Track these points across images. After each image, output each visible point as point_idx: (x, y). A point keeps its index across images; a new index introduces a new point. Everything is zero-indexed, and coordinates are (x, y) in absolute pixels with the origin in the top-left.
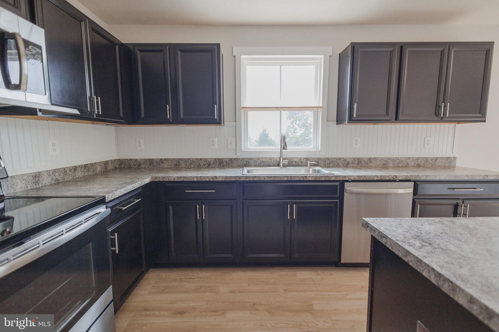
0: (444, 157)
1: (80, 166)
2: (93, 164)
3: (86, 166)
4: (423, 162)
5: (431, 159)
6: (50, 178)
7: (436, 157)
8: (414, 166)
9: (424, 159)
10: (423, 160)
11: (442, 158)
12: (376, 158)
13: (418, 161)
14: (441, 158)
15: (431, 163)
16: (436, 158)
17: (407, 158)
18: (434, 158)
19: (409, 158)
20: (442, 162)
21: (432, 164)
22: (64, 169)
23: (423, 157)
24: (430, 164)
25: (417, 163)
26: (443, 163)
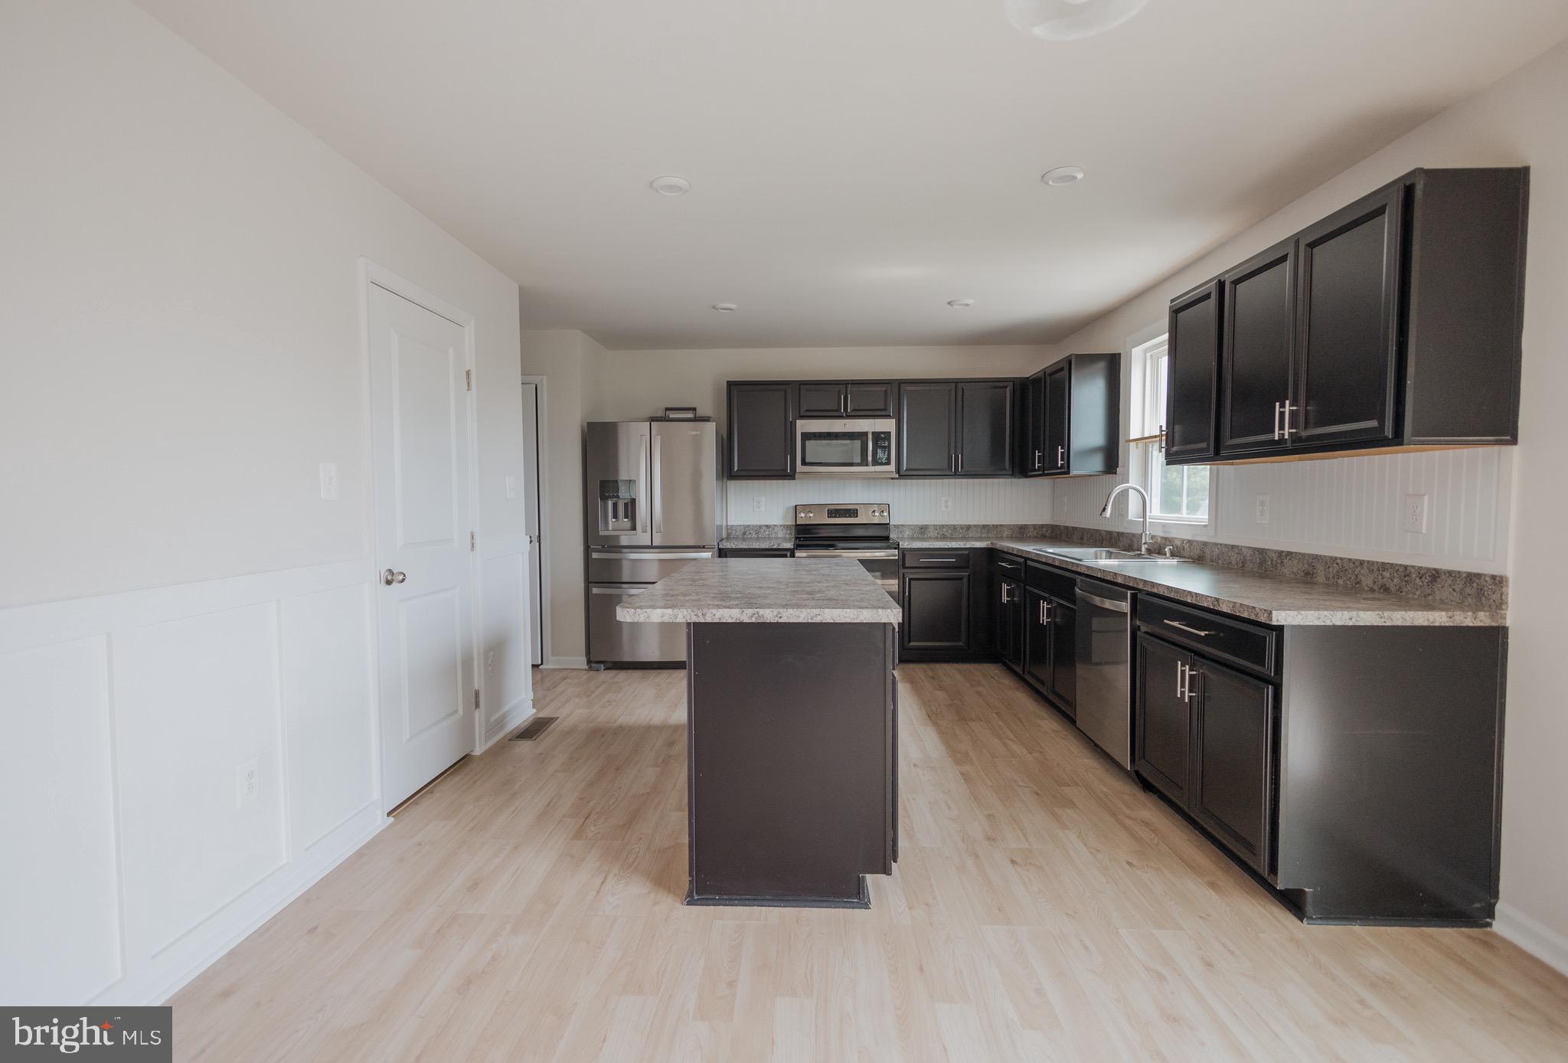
0: (1459, 572)
1: (975, 526)
2: (997, 526)
3: (984, 527)
4: (1396, 580)
5: (1419, 573)
6: (937, 532)
7: (1435, 570)
8: (1372, 590)
9: (1398, 570)
10: (1395, 574)
11: (1453, 575)
12: (1292, 553)
13: (1384, 574)
14: (1450, 573)
15: (1421, 586)
16: (1434, 572)
17: (1356, 560)
18: (1428, 569)
19: (1362, 563)
20: (1454, 590)
21: (1422, 592)
22: (954, 526)
23: (1396, 565)
24: (1417, 589)
25: (1380, 580)
26: (1455, 594)
